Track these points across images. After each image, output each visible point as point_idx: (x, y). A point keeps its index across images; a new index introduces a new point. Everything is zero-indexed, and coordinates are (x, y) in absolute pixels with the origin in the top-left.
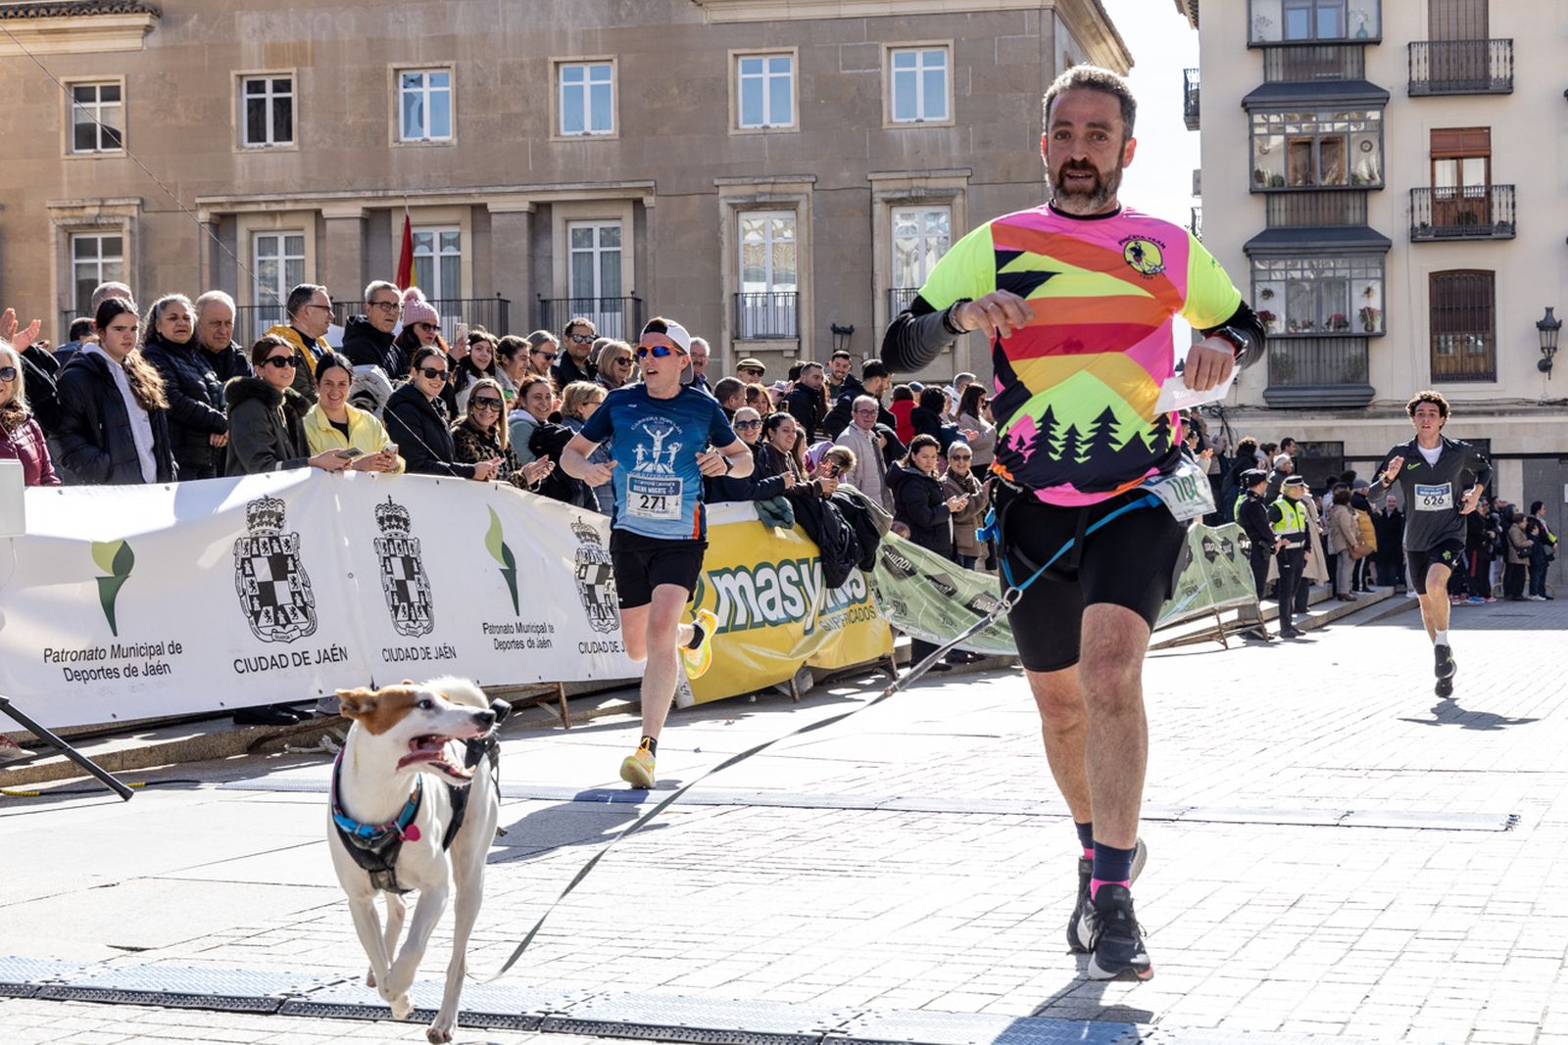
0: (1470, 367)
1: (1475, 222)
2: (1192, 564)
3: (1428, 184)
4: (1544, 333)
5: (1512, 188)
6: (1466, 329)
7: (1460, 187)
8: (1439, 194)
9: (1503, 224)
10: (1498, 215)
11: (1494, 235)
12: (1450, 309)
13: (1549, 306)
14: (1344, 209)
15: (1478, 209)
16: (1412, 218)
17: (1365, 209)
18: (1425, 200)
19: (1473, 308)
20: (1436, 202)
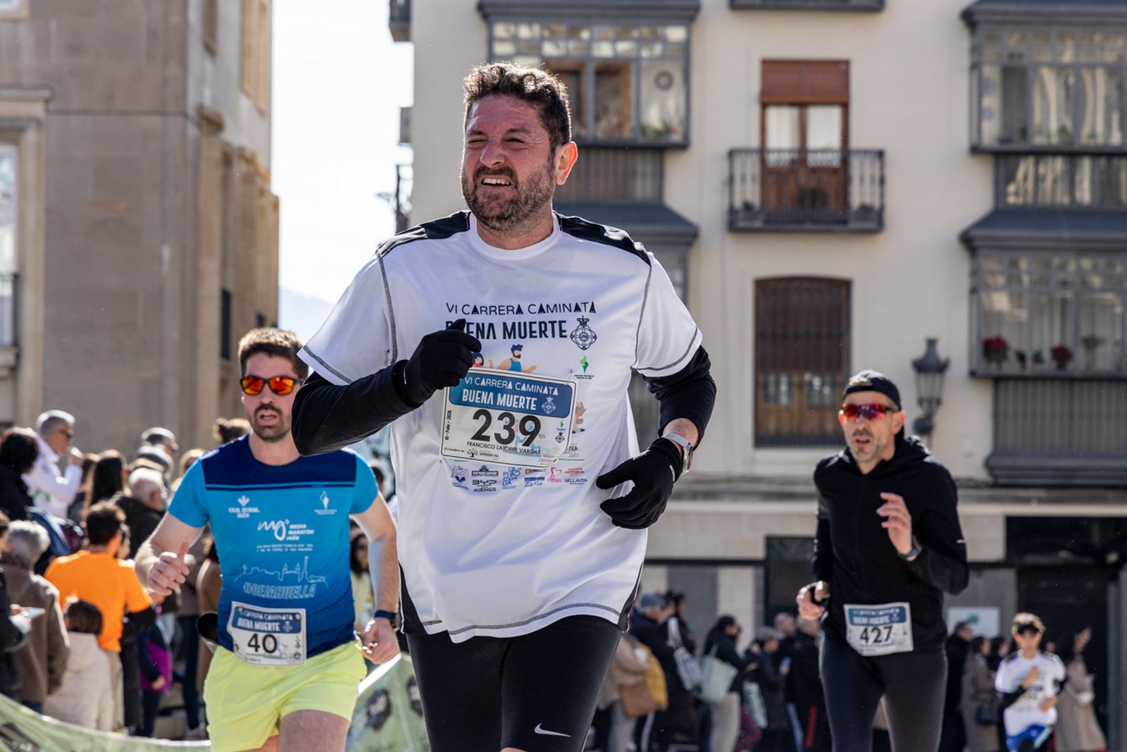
0: (811, 425)
1: (824, 203)
2: (390, 723)
3: (754, 143)
4: (923, 378)
5: (880, 154)
6: (807, 368)
7: (803, 150)
8: (772, 159)
9: (866, 210)
10: (860, 194)
11: (853, 225)
12: (785, 336)
13: (932, 335)
14: (630, 175)
15: (830, 184)
16: (731, 194)
17: (660, 177)
18: (751, 167)
19: (818, 336)
20: (768, 173)
